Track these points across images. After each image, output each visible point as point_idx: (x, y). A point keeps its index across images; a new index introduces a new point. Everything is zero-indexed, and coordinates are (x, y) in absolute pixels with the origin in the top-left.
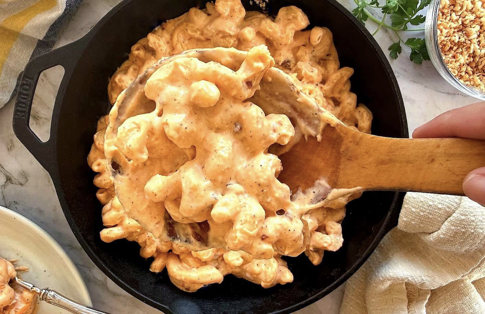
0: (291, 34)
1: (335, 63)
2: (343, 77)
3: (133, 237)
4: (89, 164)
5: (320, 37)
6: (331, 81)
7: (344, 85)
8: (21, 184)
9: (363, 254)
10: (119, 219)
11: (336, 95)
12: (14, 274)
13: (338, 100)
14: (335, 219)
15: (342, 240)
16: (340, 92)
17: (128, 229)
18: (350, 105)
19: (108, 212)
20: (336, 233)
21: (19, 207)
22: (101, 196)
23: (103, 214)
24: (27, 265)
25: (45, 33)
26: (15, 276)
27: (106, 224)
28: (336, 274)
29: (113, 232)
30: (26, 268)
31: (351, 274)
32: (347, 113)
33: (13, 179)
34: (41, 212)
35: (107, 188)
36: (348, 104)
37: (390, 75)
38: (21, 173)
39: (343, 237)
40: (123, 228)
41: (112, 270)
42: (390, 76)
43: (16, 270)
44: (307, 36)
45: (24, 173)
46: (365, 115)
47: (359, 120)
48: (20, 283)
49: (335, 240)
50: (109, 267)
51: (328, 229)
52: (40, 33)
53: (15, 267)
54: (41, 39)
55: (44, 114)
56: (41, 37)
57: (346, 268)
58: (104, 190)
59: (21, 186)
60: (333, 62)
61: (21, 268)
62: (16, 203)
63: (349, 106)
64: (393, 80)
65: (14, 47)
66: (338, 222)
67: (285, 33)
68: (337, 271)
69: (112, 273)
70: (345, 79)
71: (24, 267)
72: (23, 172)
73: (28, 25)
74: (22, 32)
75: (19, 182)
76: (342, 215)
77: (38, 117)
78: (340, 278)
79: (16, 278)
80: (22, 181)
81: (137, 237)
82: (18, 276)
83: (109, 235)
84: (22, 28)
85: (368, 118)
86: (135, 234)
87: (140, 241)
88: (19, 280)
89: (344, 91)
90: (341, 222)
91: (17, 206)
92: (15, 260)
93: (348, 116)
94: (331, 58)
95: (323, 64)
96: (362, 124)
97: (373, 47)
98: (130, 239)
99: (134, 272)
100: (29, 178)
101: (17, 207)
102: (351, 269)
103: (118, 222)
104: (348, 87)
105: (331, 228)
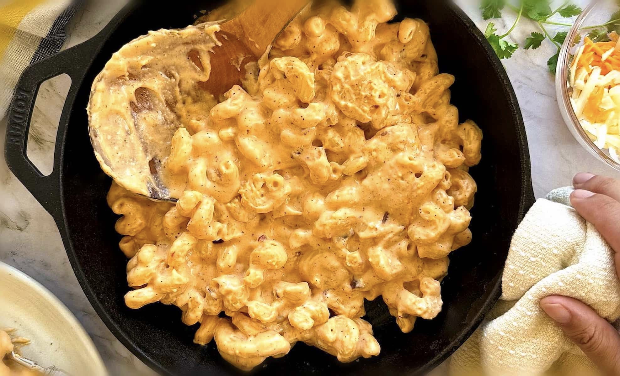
0: (371, 27)
1: (432, 66)
2: (439, 87)
3: (169, 300)
4: (109, 204)
5: (411, 32)
6: (423, 91)
7: (441, 97)
8: (21, 229)
9: (471, 321)
10: (148, 277)
11: (430, 110)
12: (11, 347)
13: (433, 116)
14: (433, 274)
15: (441, 302)
16: (435, 106)
17: (160, 289)
18: (450, 123)
19: (134, 269)
20: (433, 294)
21: (19, 260)
22: (125, 246)
23: (129, 271)
24: (29, 336)
25: (49, 29)
26: (11, 350)
27: (131, 284)
28: (436, 347)
29: (141, 295)
30: (27, 339)
31: (456, 348)
32: (446, 133)
33: (9, 222)
34: (46, 265)
35: (132, 235)
36: (447, 121)
37: (505, 81)
38: (19, 213)
39: (443, 299)
40: (155, 289)
41: (138, 345)
42: (504, 83)
43: (13, 343)
44: (395, 31)
45: (24, 214)
46: (472, 133)
47: (465, 141)
48: (18, 359)
49: (432, 305)
50: (134, 341)
51: (423, 288)
52: (42, 29)
53: (12, 339)
54: (44, 37)
55: (49, 136)
56: (44, 34)
57: (450, 340)
58: (130, 238)
59: (19, 231)
60: (429, 66)
61: (20, 339)
62: (14, 253)
63: (448, 124)
64: (508, 89)
65: (8, 47)
66: (437, 279)
67: (364, 26)
68: (438, 344)
69: (138, 349)
70: (442, 88)
71: (24, 338)
72: (22, 212)
73: (26, 19)
74: (18, 28)
75: (17, 226)
76: (442, 269)
77: (42, 140)
78: (442, 353)
79: (13, 353)
80: (21, 224)
81: (175, 299)
82: (16, 350)
83: (135, 299)
84: (19, 23)
85: (476, 137)
86: (171, 296)
87: (180, 304)
88: (17, 355)
89: (440, 104)
90: (442, 279)
91: (14, 257)
92: (12, 329)
93: (449, 137)
94: (427, 60)
95: (417, 67)
96: (469, 146)
97: (481, 44)
98: (167, 302)
99: (169, 346)
100: (30, 221)
101: (15, 259)
102: (456, 340)
103: (147, 281)
104: (446, 99)
105: (427, 287)
